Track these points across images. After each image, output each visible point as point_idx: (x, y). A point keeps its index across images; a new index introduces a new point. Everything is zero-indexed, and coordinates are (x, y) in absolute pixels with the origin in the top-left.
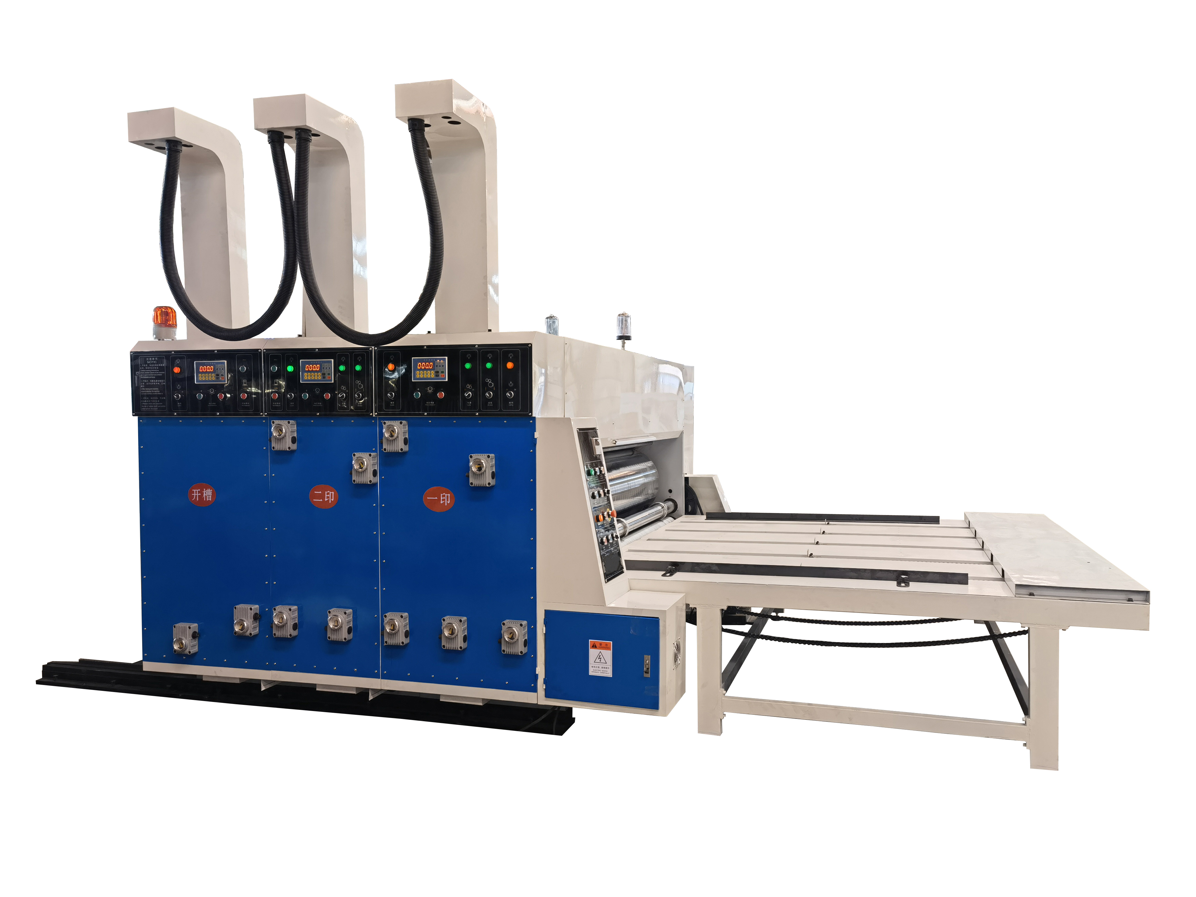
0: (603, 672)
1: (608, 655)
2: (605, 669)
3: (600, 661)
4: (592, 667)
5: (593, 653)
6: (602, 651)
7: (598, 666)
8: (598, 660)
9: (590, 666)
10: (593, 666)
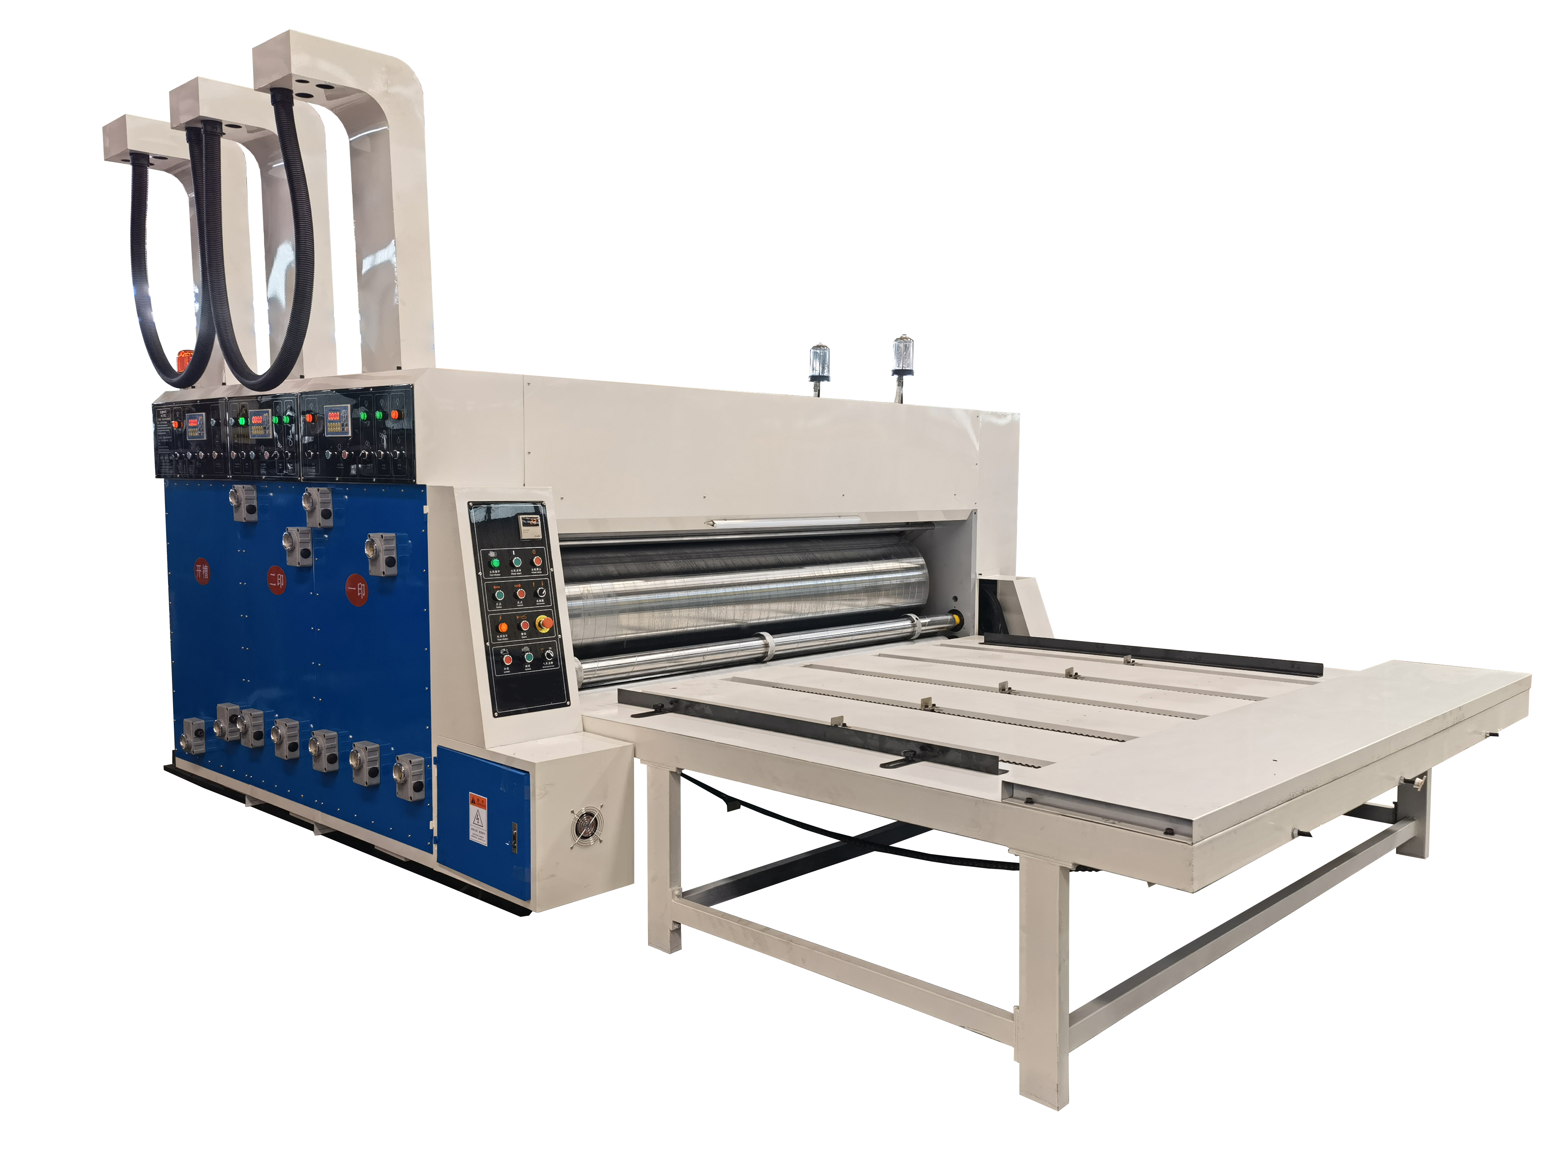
0: (481, 838)
1: (484, 813)
2: (481, 835)
3: (478, 823)
4: (472, 829)
5: (473, 809)
6: (479, 809)
7: (476, 829)
8: (476, 822)
9: (471, 827)
10: (474, 827)
